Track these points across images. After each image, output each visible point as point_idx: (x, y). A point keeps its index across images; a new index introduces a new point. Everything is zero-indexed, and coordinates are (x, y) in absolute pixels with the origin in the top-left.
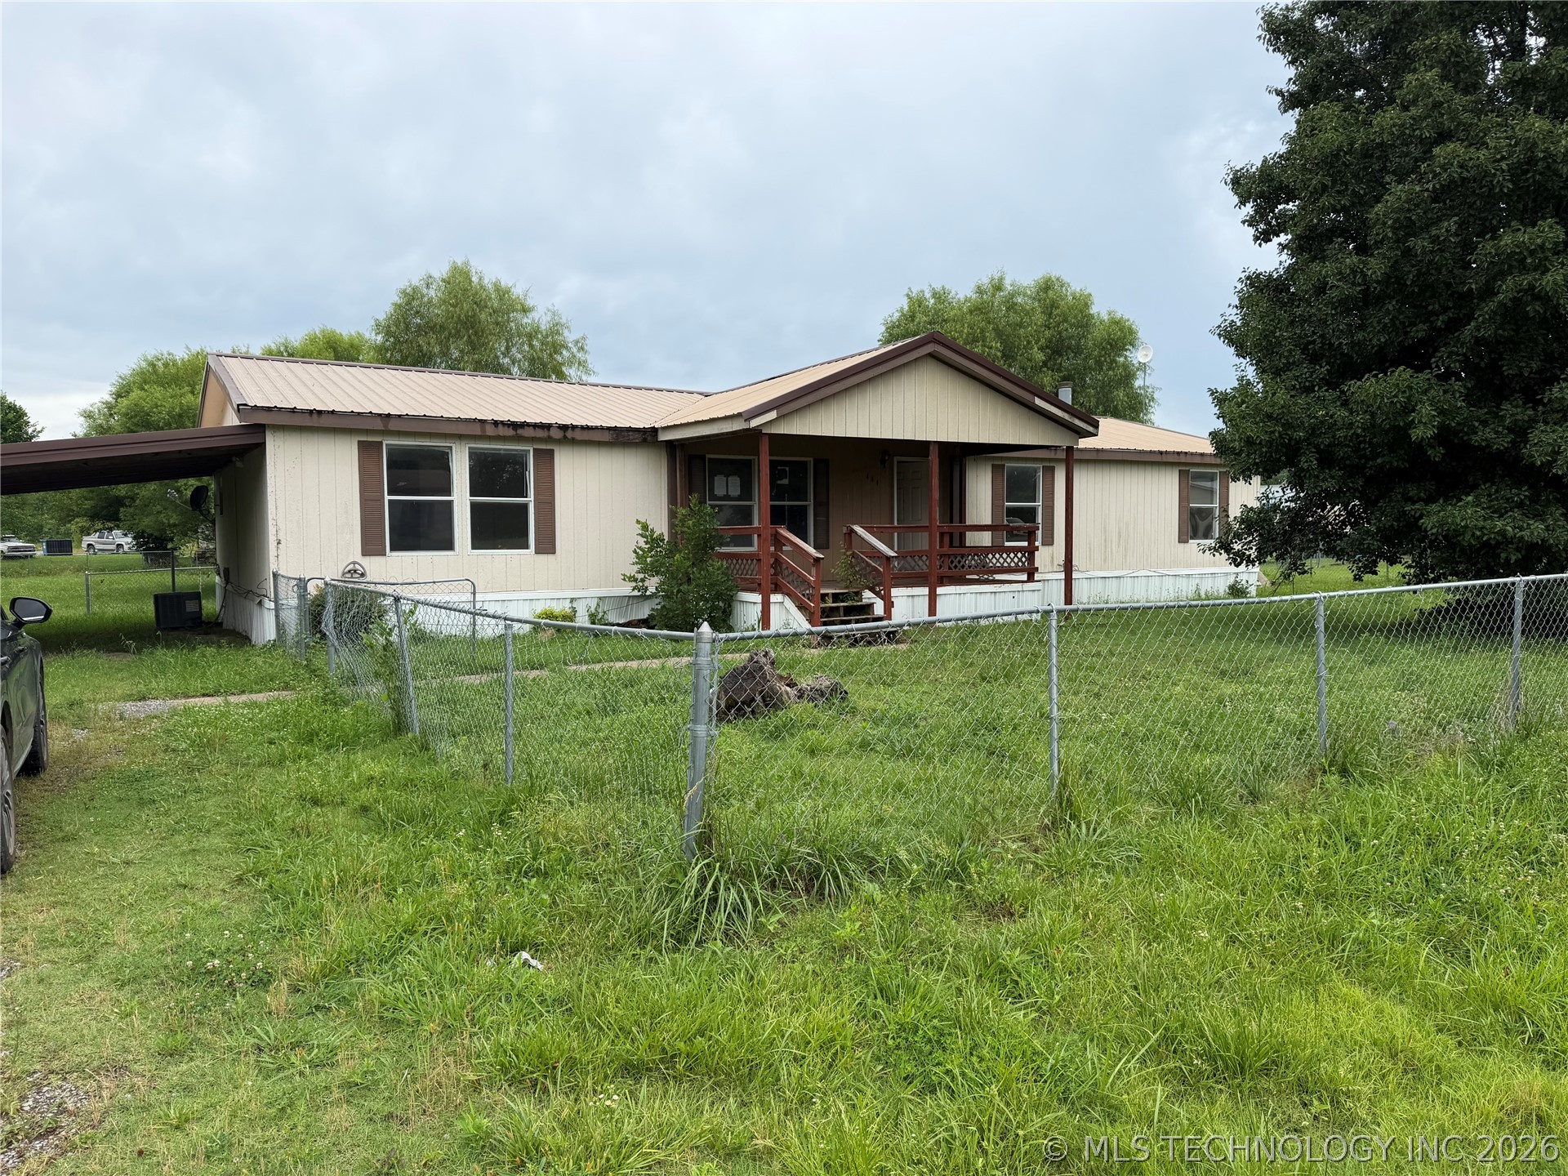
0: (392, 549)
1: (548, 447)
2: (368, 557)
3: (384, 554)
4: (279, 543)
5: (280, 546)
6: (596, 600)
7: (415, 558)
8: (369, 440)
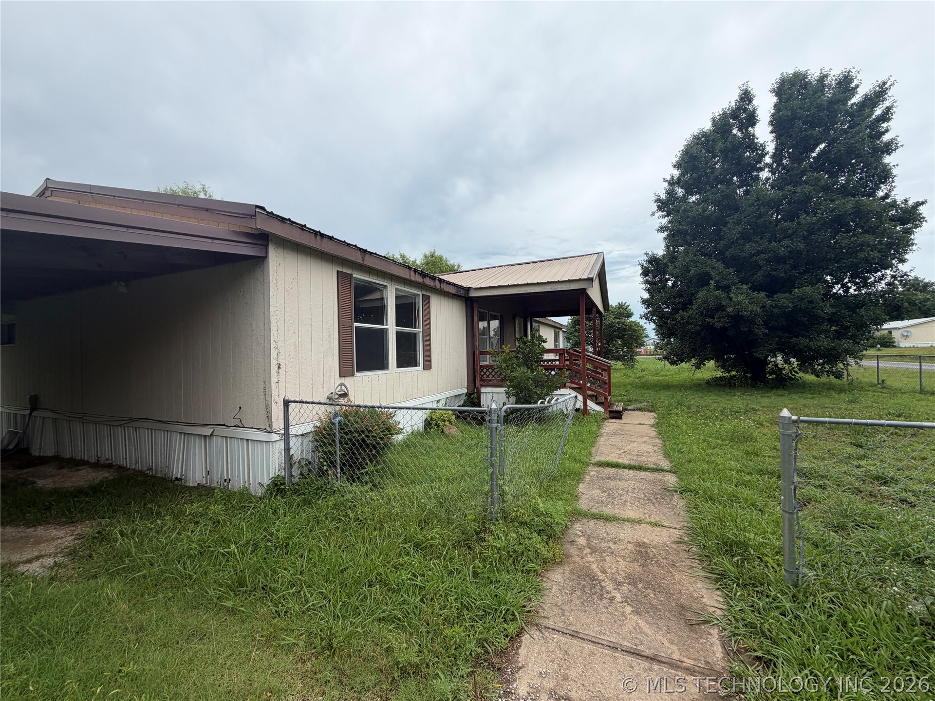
0: (357, 371)
1: (428, 294)
2: (343, 378)
3: (353, 375)
4: (279, 368)
5: (280, 371)
6: (445, 400)
7: (370, 377)
8: (344, 271)
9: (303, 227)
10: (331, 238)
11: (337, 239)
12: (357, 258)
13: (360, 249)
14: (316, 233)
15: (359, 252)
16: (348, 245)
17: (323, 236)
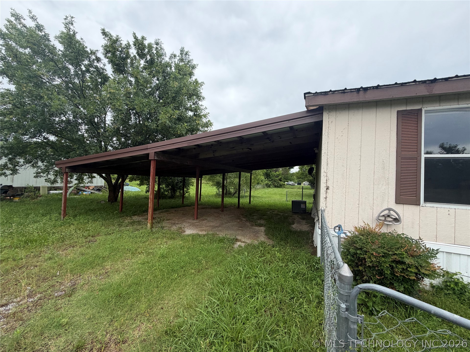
0: (426, 201)
2: (401, 205)
4: (327, 189)
7: (452, 210)
8: (408, 109)
9: (344, 91)
10: (378, 87)
11: (384, 85)
12: (423, 91)
13: (424, 82)
14: (358, 90)
15: (424, 84)
16: (402, 84)
17: (366, 89)
